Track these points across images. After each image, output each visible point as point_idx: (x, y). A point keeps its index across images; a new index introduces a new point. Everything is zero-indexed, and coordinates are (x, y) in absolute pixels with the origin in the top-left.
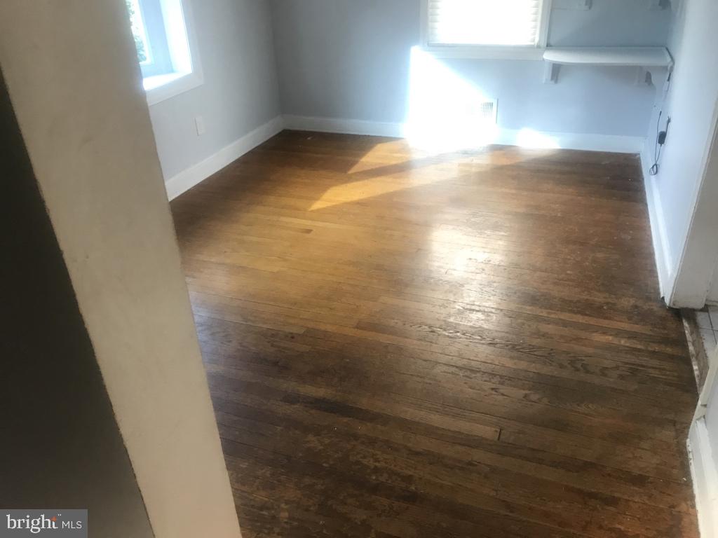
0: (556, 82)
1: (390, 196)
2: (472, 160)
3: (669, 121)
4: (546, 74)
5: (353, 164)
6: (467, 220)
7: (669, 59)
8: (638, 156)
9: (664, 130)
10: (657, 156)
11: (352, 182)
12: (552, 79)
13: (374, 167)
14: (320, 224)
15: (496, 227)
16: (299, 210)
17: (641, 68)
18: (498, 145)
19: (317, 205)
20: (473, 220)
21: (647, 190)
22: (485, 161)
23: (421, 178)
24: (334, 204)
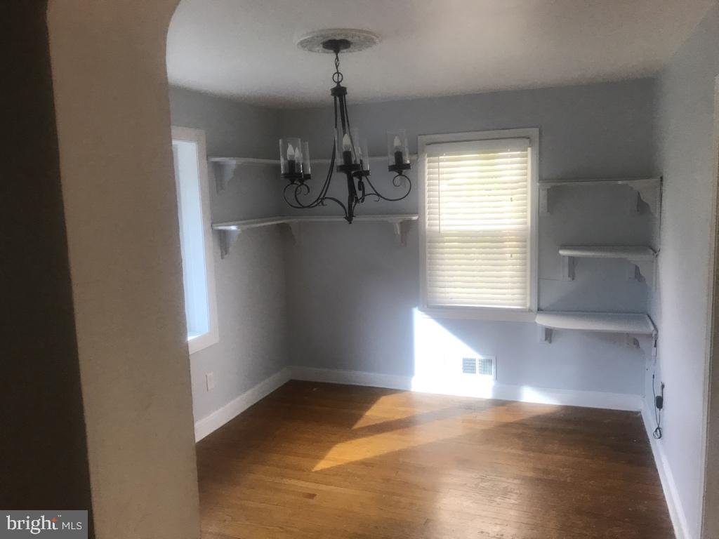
0: (550, 342)
1: (396, 455)
2: (476, 417)
3: (663, 386)
4: (541, 335)
5: (358, 417)
6: (475, 485)
7: (652, 328)
8: (639, 415)
9: (660, 395)
10: (658, 419)
11: (357, 438)
12: (546, 339)
13: (378, 422)
14: (324, 487)
15: (506, 493)
16: (304, 471)
17: (628, 334)
18: (501, 400)
19: (322, 465)
20: (481, 484)
21: (654, 452)
22: (488, 418)
23: (425, 436)
24: (339, 464)
